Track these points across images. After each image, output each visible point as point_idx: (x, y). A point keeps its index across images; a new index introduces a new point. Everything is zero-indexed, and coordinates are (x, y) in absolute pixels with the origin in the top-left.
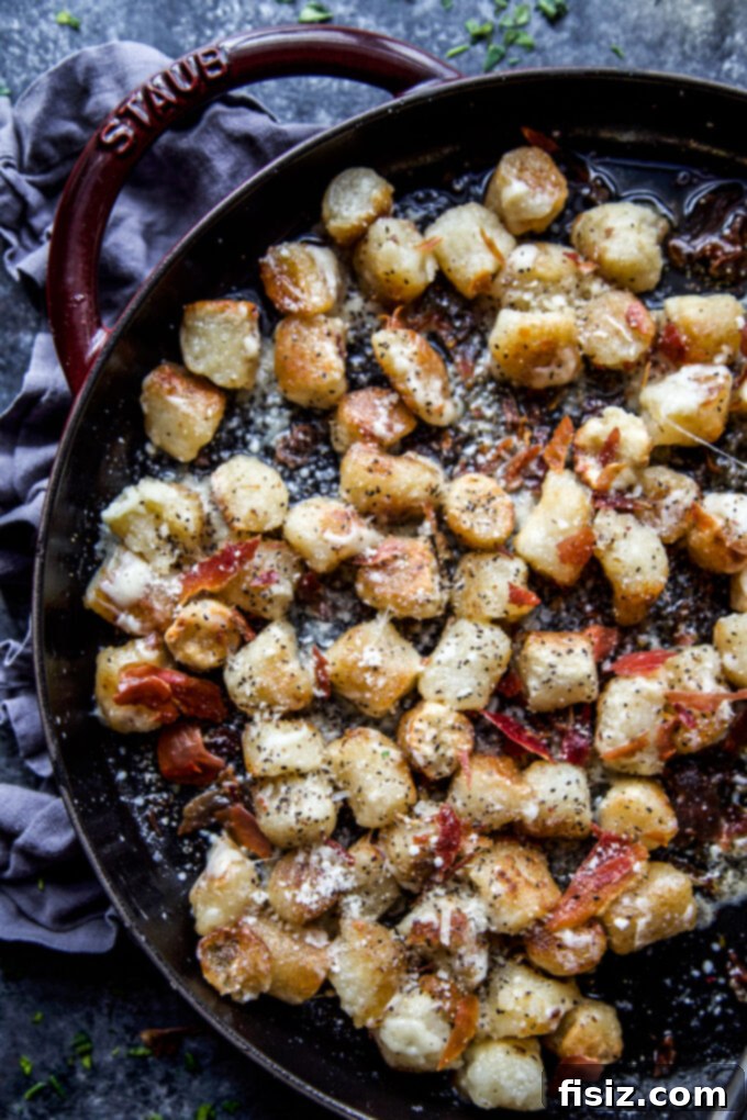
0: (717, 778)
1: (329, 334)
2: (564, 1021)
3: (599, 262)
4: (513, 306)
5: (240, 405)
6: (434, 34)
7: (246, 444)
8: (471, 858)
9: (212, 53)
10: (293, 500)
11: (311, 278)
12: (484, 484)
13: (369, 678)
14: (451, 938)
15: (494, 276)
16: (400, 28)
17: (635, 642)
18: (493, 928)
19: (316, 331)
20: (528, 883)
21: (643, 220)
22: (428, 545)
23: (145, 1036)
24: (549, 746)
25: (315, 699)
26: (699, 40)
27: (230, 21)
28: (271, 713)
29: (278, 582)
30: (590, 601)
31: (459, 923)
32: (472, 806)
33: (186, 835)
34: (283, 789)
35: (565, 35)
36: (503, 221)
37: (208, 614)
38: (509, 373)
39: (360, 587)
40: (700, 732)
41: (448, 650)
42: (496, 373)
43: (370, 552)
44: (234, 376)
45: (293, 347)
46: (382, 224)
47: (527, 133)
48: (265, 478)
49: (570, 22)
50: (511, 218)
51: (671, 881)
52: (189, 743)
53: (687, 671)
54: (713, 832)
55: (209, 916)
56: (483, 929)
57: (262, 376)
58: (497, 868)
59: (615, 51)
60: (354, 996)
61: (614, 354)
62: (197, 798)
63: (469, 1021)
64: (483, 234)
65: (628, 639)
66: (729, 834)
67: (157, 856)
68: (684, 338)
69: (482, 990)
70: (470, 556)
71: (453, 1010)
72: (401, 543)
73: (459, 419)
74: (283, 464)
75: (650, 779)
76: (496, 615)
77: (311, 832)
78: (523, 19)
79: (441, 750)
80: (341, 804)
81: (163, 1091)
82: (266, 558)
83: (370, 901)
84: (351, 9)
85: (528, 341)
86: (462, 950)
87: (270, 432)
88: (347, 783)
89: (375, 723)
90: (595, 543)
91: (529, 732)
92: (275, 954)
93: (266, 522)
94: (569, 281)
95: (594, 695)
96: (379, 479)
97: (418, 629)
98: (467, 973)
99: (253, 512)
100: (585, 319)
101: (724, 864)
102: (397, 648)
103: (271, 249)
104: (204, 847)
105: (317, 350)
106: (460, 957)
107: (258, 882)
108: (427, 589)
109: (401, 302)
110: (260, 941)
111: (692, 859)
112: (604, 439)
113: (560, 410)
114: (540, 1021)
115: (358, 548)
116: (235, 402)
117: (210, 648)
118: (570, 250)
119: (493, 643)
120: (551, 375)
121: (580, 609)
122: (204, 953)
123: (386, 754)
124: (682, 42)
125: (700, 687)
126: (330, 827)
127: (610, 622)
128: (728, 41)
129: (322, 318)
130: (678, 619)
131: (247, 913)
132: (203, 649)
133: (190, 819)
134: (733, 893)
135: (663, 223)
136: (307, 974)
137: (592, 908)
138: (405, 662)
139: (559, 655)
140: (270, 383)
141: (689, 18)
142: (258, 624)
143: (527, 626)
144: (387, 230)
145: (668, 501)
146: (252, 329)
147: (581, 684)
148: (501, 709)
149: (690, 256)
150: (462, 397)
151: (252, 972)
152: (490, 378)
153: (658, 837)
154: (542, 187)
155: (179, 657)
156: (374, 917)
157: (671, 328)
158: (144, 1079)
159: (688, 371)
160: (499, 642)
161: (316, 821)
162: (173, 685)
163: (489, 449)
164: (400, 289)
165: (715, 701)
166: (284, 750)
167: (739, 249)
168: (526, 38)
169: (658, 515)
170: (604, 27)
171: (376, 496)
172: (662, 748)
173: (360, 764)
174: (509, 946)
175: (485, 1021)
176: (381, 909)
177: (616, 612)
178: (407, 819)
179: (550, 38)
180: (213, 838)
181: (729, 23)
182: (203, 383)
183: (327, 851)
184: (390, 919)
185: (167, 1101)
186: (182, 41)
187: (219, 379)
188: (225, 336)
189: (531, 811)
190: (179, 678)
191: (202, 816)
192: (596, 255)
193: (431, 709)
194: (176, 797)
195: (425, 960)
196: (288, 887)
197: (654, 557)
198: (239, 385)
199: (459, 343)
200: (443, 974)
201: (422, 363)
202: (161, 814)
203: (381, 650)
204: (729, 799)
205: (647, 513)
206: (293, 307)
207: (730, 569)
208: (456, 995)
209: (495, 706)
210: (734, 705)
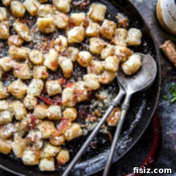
0: (86, 106)
1: (4, 24)
2: (57, 154)
3: (57, 7)
4: (41, 17)
8: (37, 124)
10: (1, 57)
12: (37, 52)
13: (16, 91)
14: (34, 139)
15: (37, 11)
17: (70, 81)
18: (43, 137)
19: (1, 24)
20: (48, 128)
22: (27, 65)
24: (53, 102)
31: (36, 137)
32: (37, 114)
38: (42, 30)
39: (14, 74)
40: (81, 97)
41: (32, 84)
42: (39, 30)
43: (15, 67)
51: (76, 126)
53: (78, 86)
54: (85, 116)
56: (41, 138)
58: (43, 126)
60: (17, 152)
61: (60, 25)
63: (39, 155)
64: (33, 3)
65: (68, 81)
66: (89, 117)
68: (74, 21)
69: (42, 149)
70: (35, 66)
71: (36, 153)
72: (22, 64)
73: (33, 40)
75: (73, 107)
76: (40, 77)
77: (6, 121)
79: (30, 104)
80: (13, 116)
83: (19, 134)
85: (43, 24)
86: (37, 142)
88: (13, 111)
90: (58, 62)
91: (49, 100)
94: (51, 11)
95: (61, 92)
96: (15, 52)
97: (27, 81)
98: (38, 146)
100: (55, 19)
101: (89, 123)
102: (22, 85)
105: (2, 27)
108: (26, 73)
109: (19, 17)
111: (82, 122)
112: (59, 42)
113: (53, 37)
114: (51, 154)
115: (12, 66)
118: (51, 5)
119: (39, 83)
120: (49, 30)
121: (59, 75)
123: (20, 105)
125: (80, 89)
126: (10, 120)
127: (64, 78)
129: (3, 21)
130: (78, 76)
134: (91, 128)
136: (7, 148)
137: (61, 132)
138: (23, 87)
139: (52, 84)
143: (48, 79)
144: (14, 3)
145: (72, 53)
147: (57, 90)
150: (33, 35)
152: (38, 32)
153: (73, 118)
156: (21, 137)
157: (72, 20)
159: (76, 28)
160: (41, 83)
161: (7, 119)
163: (39, 45)
164: (18, 15)
165: (83, 91)
167: (86, 4)
169: (71, 56)
171: (15, 56)
172: (73, 101)
173: (15, 107)
174: (46, 140)
175: (42, 155)
176: (22, 135)
177: (65, 76)
178: (24, 118)
183: (10, 125)
184: (24, 137)
189: (48, 115)
193: (28, 96)
195: (31, 144)
196: (2, 132)
197: (69, 64)
199: (32, 25)
200: (34, 147)
201: (23, 29)
203: (18, 85)
205: (68, 56)
207: (85, 66)
208: (36, 150)
209: (43, 95)
210: (88, 92)
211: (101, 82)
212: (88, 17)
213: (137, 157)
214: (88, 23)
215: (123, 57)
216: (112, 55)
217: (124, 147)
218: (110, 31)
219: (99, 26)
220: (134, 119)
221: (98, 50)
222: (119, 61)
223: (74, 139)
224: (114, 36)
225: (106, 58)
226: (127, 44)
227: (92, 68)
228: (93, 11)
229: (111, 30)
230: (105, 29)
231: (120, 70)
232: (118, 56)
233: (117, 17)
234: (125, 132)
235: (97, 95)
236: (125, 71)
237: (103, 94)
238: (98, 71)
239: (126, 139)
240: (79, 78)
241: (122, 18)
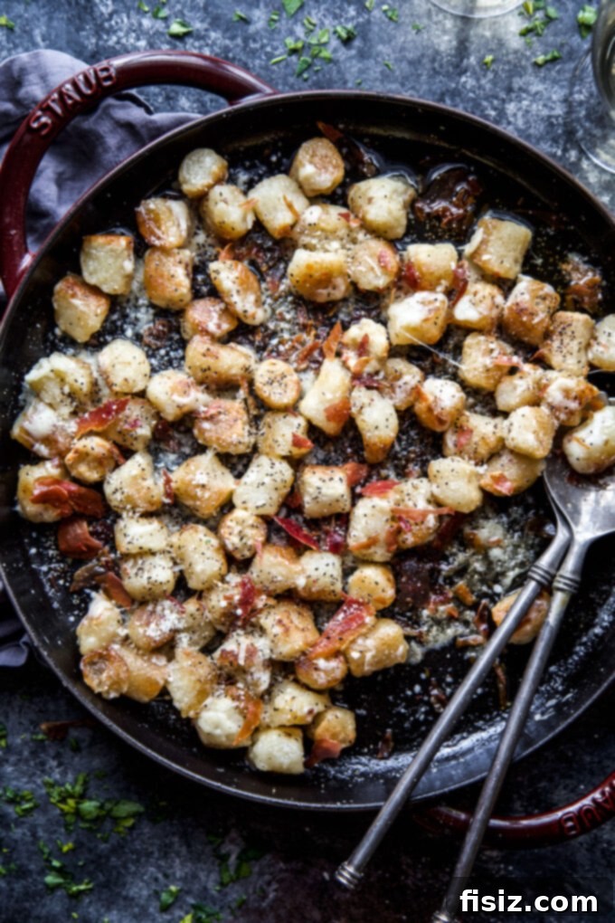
0: (428, 566)
1: (180, 262)
2: (317, 718)
3: (363, 219)
4: (306, 247)
5: (120, 304)
6: (263, 47)
7: (123, 331)
8: (261, 611)
9: (106, 69)
10: (154, 370)
11: (169, 224)
12: (280, 366)
13: (199, 492)
14: (245, 661)
15: (293, 226)
16: (239, 41)
17: (379, 474)
18: (274, 656)
19: (172, 259)
20: (297, 627)
21: (395, 191)
22: (243, 405)
23: (43, 727)
24: (319, 540)
25: (164, 504)
26: (445, 60)
27: (120, 29)
28: (134, 512)
29: (141, 427)
30: (351, 446)
31: (251, 652)
32: (263, 577)
33: (75, 592)
34: (140, 562)
35: (353, 52)
36: (301, 187)
37: (94, 445)
38: (301, 292)
39: (196, 432)
40: (414, 535)
41: (252, 475)
42: (293, 290)
43: (203, 409)
44: (116, 287)
45: (156, 269)
46: (218, 189)
47: (321, 126)
48: (135, 358)
49: (357, 43)
50: (306, 187)
51: (390, 630)
52: (79, 531)
53: (408, 495)
54: (422, 600)
55: (88, 642)
56: (267, 657)
57: (135, 286)
58: (278, 617)
59: (387, 65)
60: (182, 698)
61: (370, 283)
62: (83, 568)
63: (256, 715)
64: (285, 199)
65: (374, 472)
66: (435, 603)
67: (56, 605)
68: (417, 274)
69: (266, 697)
70: (269, 414)
71: (246, 708)
72: (225, 403)
73: (268, 320)
74: (148, 346)
75: (384, 564)
76: (285, 453)
77: (158, 590)
78: (324, 39)
79: (244, 540)
80: (178, 574)
81: (54, 763)
82: (134, 410)
83: (195, 637)
84: (205, 25)
85: (312, 272)
86: (253, 669)
87: (140, 324)
88: (182, 560)
89: (204, 522)
90: (350, 409)
91: (305, 531)
92: (131, 669)
93: (135, 386)
94: (343, 232)
95: (347, 508)
96: (209, 361)
97: (235, 460)
98: (256, 684)
99: (126, 380)
100: (353, 258)
101: (431, 623)
102: (219, 473)
103: (143, 202)
104: (87, 600)
105: (172, 272)
106: (252, 674)
107: (122, 622)
108: (239, 435)
109: (231, 241)
110: (121, 659)
111: (410, 618)
112: (359, 340)
113: (336, 316)
114: (299, 714)
115: (195, 406)
116: (117, 304)
117: (95, 468)
118: (344, 210)
119: (281, 472)
120: (329, 295)
121: (344, 452)
122: (85, 665)
123: (207, 542)
124: (433, 60)
125: (415, 505)
126: (170, 587)
127: (362, 461)
128: (465, 61)
129: (176, 251)
130: (408, 460)
131: (114, 642)
132: (90, 469)
133: (78, 582)
134: (436, 641)
135: (411, 191)
136: (152, 682)
137: (337, 645)
138: (224, 482)
139: (324, 481)
140: (140, 290)
141: (439, 45)
142: (127, 453)
143: (307, 461)
144: (221, 194)
145: (400, 383)
146: (129, 256)
147: (337, 501)
148: (288, 516)
149: (428, 214)
150: (270, 305)
151: (116, 679)
152: (289, 293)
153: (382, 601)
154: (325, 168)
155: (74, 473)
156: (197, 648)
157: (410, 266)
158: (42, 755)
159: (420, 296)
160: (286, 471)
161: (161, 583)
162: (70, 492)
163: (287, 341)
164: (229, 233)
165: (424, 514)
166: (141, 537)
167: (461, 211)
168: (326, 53)
169: (394, 391)
170: (380, 48)
171: (208, 373)
172: (389, 544)
173: (191, 547)
174: (285, 669)
175: (266, 716)
176: (202, 643)
177: (366, 454)
178: (220, 584)
179: (343, 54)
180: (94, 594)
181: (466, 49)
182: (95, 290)
183: (167, 603)
184: (207, 650)
185: (57, 770)
186: (86, 42)
187: (106, 289)
188: (110, 261)
189: (301, 582)
190: (74, 487)
191: (87, 580)
192: (360, 215)
193: (238, 513)
194: (69, 566)
195: (229, 676)
196: (141, 626)
197: (387, 420)
198: (119, 292)
199: (270, 268)
200: (240, 685)
201: (242, 284)
202: (59, 578)
203: (208, 474)
204: (437, 581)
205: (387, 390)
206: (157, 243)
207: (439, 429)
208: (248, 698)
209: (283, 514)
210: (440, 518)
211: (488, 489)
212: (466, 264)
213: (588, 759)
214: (466, 283)
215: (571, 413)
216: (535, 402)
217: (546, 717)
218: (536, 320)
219: (499, 299)
220: (591, 625)
221: (488, 378)
222: (556, 423)
223: (375, 674)
224: (547, 335)
225: (514, 409)
226: (592, 366)
227: (463, 440)
228: (484, 242)
229: (541, 317)
230: (519, 311)
231: (558, 455)
232: (552, 408)
233: (566, 267)
234: (553, 669)
235: (467, 530)
236: (573, 460)
237: (490, 531)
238: (483, 451)
239: (556, 692)
240: (414, 468)
241: (585, 274)
